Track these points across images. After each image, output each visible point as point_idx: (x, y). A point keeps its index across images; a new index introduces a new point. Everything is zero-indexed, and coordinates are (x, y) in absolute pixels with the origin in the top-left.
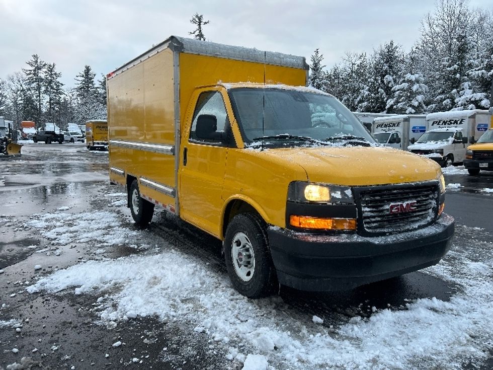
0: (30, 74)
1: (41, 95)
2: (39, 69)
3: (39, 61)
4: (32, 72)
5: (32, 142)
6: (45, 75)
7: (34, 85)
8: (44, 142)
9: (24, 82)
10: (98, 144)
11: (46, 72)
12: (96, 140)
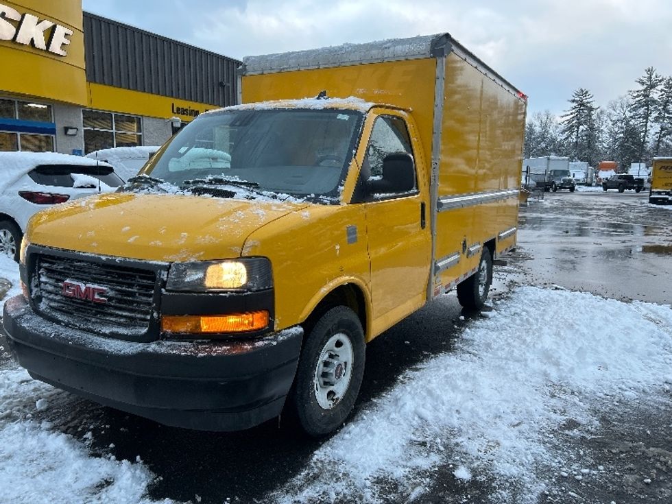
0: (638, 96)
1: (649, 124)
2: (652, 86)
3: (653, 76)
4: (642, 92)
5: (601, 189)
6: (660, 94)
7: (642, 111)
8: (617, 190)
9: (629, 109)
10: (659, 193)
11: (662, 90)
12: (656, 188)
